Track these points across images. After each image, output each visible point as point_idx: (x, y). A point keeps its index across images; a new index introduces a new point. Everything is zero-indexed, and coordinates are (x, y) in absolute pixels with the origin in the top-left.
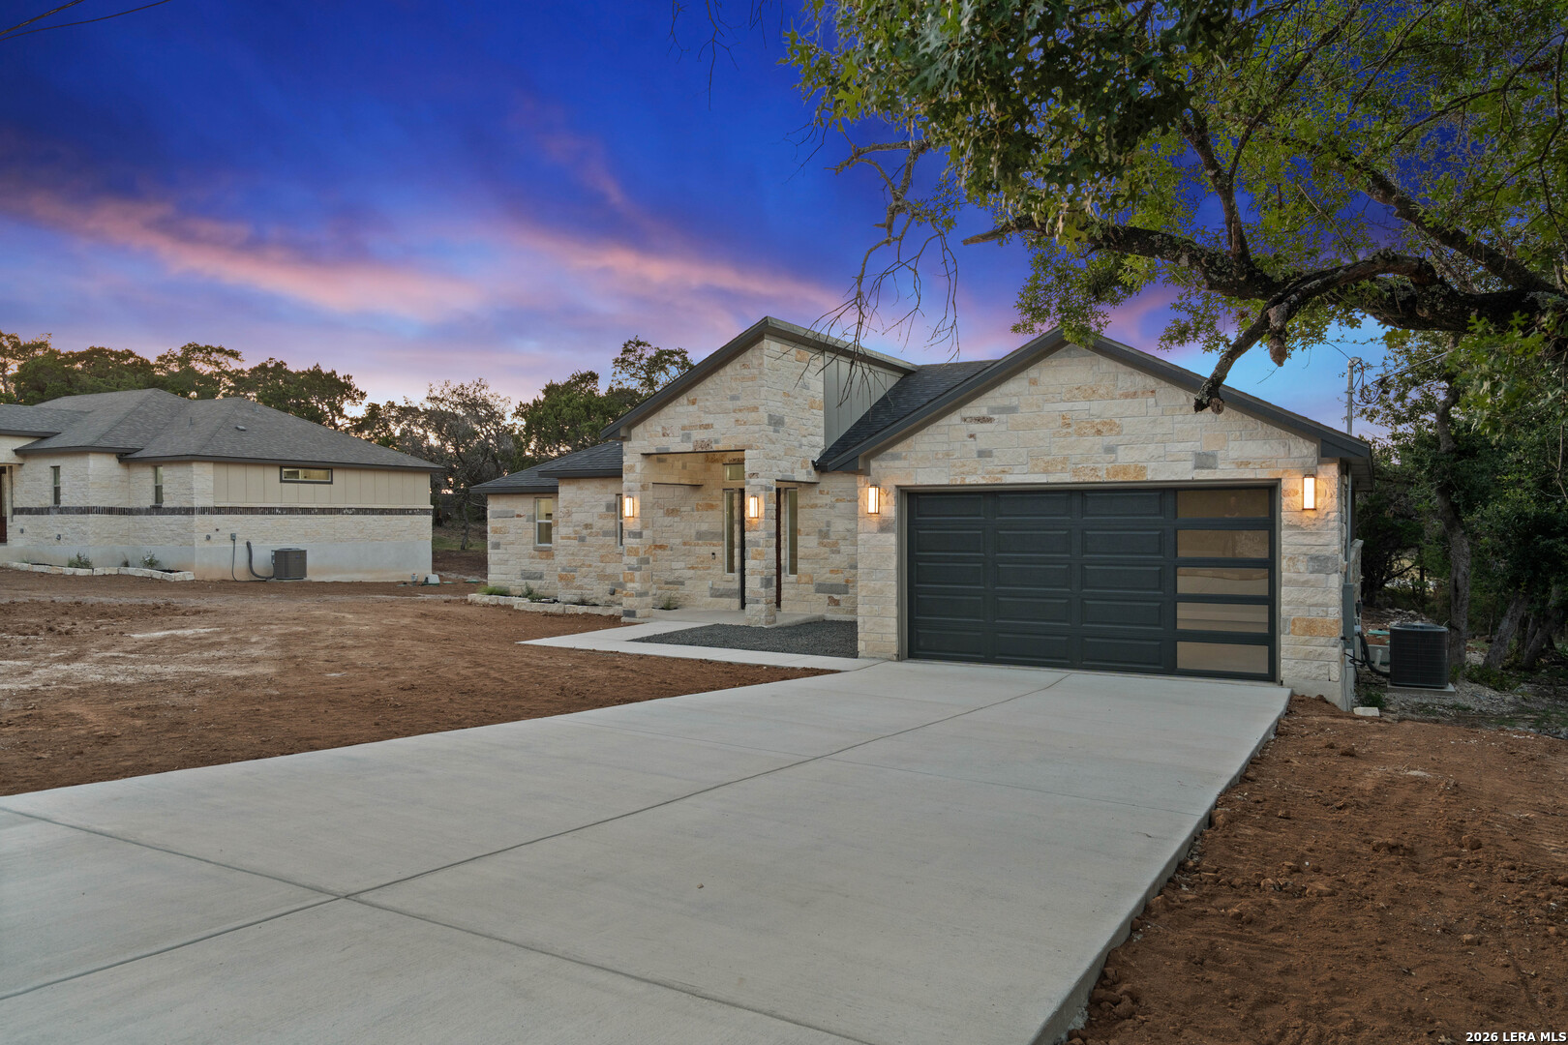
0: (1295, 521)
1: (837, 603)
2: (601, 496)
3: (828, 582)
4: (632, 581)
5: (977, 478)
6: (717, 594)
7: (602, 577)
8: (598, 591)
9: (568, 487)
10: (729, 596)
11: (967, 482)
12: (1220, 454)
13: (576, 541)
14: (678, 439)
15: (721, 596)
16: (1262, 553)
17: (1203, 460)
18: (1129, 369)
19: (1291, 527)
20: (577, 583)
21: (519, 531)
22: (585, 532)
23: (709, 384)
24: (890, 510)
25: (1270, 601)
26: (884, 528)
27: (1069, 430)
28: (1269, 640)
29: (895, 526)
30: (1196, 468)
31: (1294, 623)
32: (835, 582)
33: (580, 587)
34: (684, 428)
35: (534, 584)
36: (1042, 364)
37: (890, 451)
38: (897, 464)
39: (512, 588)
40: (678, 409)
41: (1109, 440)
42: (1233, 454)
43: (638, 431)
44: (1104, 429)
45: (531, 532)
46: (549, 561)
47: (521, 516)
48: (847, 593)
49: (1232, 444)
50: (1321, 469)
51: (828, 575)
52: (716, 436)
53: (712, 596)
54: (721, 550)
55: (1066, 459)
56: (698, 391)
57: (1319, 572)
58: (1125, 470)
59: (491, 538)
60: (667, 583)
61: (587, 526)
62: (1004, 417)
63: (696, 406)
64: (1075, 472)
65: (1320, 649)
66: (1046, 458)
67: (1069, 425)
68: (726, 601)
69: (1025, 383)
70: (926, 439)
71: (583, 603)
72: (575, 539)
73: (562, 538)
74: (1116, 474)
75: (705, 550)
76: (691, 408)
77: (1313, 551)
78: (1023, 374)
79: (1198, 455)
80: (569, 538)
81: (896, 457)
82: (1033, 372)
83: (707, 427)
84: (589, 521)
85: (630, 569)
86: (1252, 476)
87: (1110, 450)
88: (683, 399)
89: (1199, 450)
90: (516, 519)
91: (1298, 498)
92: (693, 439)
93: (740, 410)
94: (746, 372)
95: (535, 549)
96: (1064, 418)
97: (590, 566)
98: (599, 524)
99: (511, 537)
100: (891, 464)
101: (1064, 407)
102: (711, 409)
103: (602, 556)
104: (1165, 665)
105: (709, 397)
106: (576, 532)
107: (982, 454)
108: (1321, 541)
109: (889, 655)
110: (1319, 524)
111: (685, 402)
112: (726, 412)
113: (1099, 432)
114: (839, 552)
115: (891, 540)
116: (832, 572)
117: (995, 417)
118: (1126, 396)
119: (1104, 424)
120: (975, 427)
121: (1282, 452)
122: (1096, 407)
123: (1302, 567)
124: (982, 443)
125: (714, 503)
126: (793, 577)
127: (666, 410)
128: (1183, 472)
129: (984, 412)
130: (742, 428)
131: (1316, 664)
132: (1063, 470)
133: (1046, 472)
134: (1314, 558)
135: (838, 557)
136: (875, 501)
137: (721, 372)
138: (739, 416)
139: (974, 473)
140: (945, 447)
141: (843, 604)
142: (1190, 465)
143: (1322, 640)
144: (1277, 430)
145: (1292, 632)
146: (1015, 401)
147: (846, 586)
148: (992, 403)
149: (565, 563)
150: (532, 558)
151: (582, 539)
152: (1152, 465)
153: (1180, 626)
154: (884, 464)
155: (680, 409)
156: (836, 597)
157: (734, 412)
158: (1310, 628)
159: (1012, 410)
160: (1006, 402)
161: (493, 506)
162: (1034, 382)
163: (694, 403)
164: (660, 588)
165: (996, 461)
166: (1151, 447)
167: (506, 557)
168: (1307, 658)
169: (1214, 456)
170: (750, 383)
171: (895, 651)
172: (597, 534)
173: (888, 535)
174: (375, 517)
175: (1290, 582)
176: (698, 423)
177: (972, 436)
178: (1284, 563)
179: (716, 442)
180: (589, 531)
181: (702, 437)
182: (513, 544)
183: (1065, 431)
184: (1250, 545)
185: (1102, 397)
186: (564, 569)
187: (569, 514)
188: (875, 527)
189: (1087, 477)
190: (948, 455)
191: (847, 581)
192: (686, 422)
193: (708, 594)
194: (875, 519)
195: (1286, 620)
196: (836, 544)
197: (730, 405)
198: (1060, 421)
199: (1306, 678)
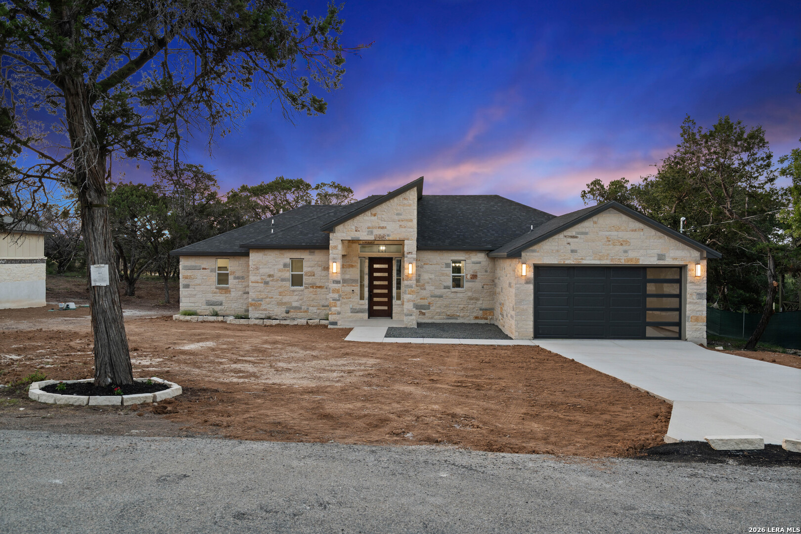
0: (693, 281)
1: (424, 314)
2: (279, 259)
3: (419, 304)
4: (335, 306)
5: (570, 261)
6: (354, 311)
7: (280, 304)
8: (279, 311)
9: (257, 254)
10: (362, 312)
11: (566, 263)
12: (667, 255)
13: (262, 285)
14: (366, 233)
15: (357, 312)
16: (677, 292)
17: (661, 257)
18: (634, 220)
19: (691, 282)
20: (263, 307)
21: (204, 278)
22: (268, 279)
23: (384, 206)
24: (531, 275)
25: (679, 309)
26: (527, 282)
27: (610, 243)
28: (679, 324)
29: (533, 281)
30: (658, 260)
31: (692, 318)
32: (423, 304)
33: (265, 310)
34: (369, 228)
35: (217, 308)
36: (598, 216)
37: (531, 248)
38: (535, 254)
39: (198, 311)
40: (365, 218)
41: (625, 247)
42: (672, 255)
43: (339, 228)
44: (624, 243)
45: (214, 278)
46: (227, 295)
47: (206, 269)
48: (429, 309)
49: (671, 251)
50: (701, 261)
51: (418, 301)
52: (388, 233)
53: (351, 312)
54: (357, 289)
55: (608, 254)
56: (378, 209)
57: (700, 299)
58: (631, 260)
59: (182, 281)
60: (323, 306)
61: (270, 276)
62: (582, 236)
63: (376, 217)
64: (612, 260)
65: (700, 327)
66: (600, 254)
67: (609, 241)
68: (360, 315)
69: (592, 223)
70: (548, 244)
71: (269, 318)
72: (262, 283)
73: (252, 282)
74: (628, 261)
75: (348, 289)
76: (373, 218)
77: (698, 291)
78: (591, 219)
79: (659, 255)
80: (258, 282)
81: (534, 251)
82: (595, 219)
83: (383, 228)
84: (272, 273)
85: (333, 300)
86: (678, 264)
87: (626, 252)
88: (368, 213)
89: (659, 253)
90: (202, 270)
91: (694, 272)
92: (374, 234)
93: (402, 221)
94: (405, 202)
95: (217, 288)
96: (607, 238)
97: (272, 298)
98: (278, 275)
99: (198, 281)
100: (532, 254)
101: (607, 233)
102: (386, 219)
103: (280, 293)
104: (642, 336)
105: (384, 213)
106: (262, 279)
107: (572, 251)
108: (701, 288)
109: (529, 338)
110: (701, 281)
111: (370, 214)
112: (394, 221)
113: (622, 244)
114: (425, 289)
115: (531, 287)
116: (421, 299)
117: (579, 236)
118: (632, 231)
119: (624, 241)
120: (570, 240)
121: (688, 255)
122: (621, 234)
123: (694, 297)
124: (573, 247)
125: (354, 264)
126: (399, 302)
127: (358, 218)
128: (654, 261)
129: (574, 234)
130: (404, 230)
131: (699, 332)
132: (607, 259)
133: (600, 260)
134: (698, 294)
135: (424, 291)
136: (525, 270)
137: (392, 201)
138: (401, 223)
139: (570, 259)
140: (556, 248)
141: (427, 315)
142: (656, 259)
143: (701, 324)
144: (687, 247)
145: (691, 321)
146: (587, 230)
147: (429, 306)
148: (577, 230)
149: (254, 296)
150: (215, 293)
151: (266, 283)
152: (642, 258)
153: (648, 320)
154: (528, 254)
155: (366, 218)
156: (423, 311)
157: (399, 221)
158: (697, 319)
159: (586, 233)
160: (584, 230)
161: (184, 263)
162: (595, 223)
163: (375, 215)
164: (318, 309)
165: (579, 255)
166: (641, 251)
167: (195, 293)
168: (696, 330)
169: (665, 256)
170: (408, 208)
171: (532, 336)
172: (277, 280)
173: (530, 285)
174: (16, 265)
175: (690, 303)
176: (378, 226)
177: (568, 244)
178: (688, 296)
179: (388, 235)
180: (272, 278)
181: (380, 233)
182: (199, 285)
183: (608, 243)
184: (672, 289)
185: (623, 231)
186: (253, 300)
187: (257, 269)
188: (523, 282)
189: (616, 262)
190: (558, 251)
191: (429, 303)
192: (370, 225)
193: (349, 311)
194: (523, 278)
195: (689, 317)
196: (424, 285)
197: (396, 218)
198: (606, 240)
199: (696, 338)
